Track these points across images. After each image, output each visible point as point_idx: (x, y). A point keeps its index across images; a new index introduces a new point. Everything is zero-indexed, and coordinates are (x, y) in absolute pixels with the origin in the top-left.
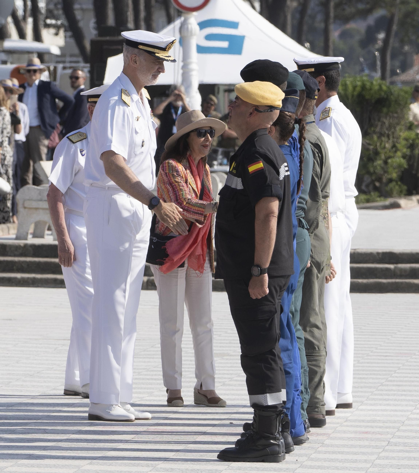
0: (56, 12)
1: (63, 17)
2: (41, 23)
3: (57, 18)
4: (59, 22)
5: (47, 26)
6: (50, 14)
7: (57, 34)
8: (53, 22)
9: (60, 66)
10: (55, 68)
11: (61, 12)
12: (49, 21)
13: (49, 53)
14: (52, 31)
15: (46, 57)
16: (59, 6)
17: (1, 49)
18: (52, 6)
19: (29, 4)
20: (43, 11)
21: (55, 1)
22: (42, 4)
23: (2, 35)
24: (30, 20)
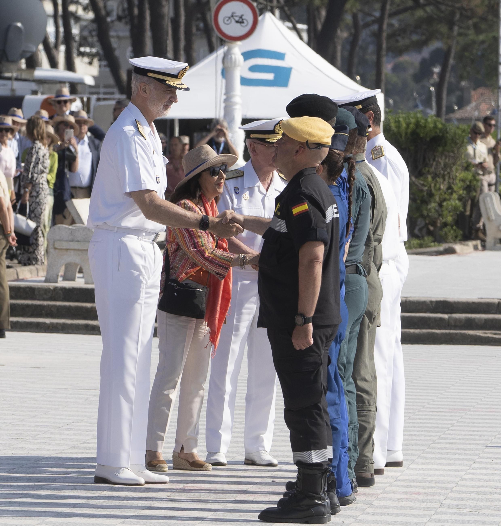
17: (31, 78)
18: (86, 33)
19: (61, 29)
20: (77, 38)
21: (90, 28)
22: (75, 31)
23: (32, 63)
24: (62, 48)
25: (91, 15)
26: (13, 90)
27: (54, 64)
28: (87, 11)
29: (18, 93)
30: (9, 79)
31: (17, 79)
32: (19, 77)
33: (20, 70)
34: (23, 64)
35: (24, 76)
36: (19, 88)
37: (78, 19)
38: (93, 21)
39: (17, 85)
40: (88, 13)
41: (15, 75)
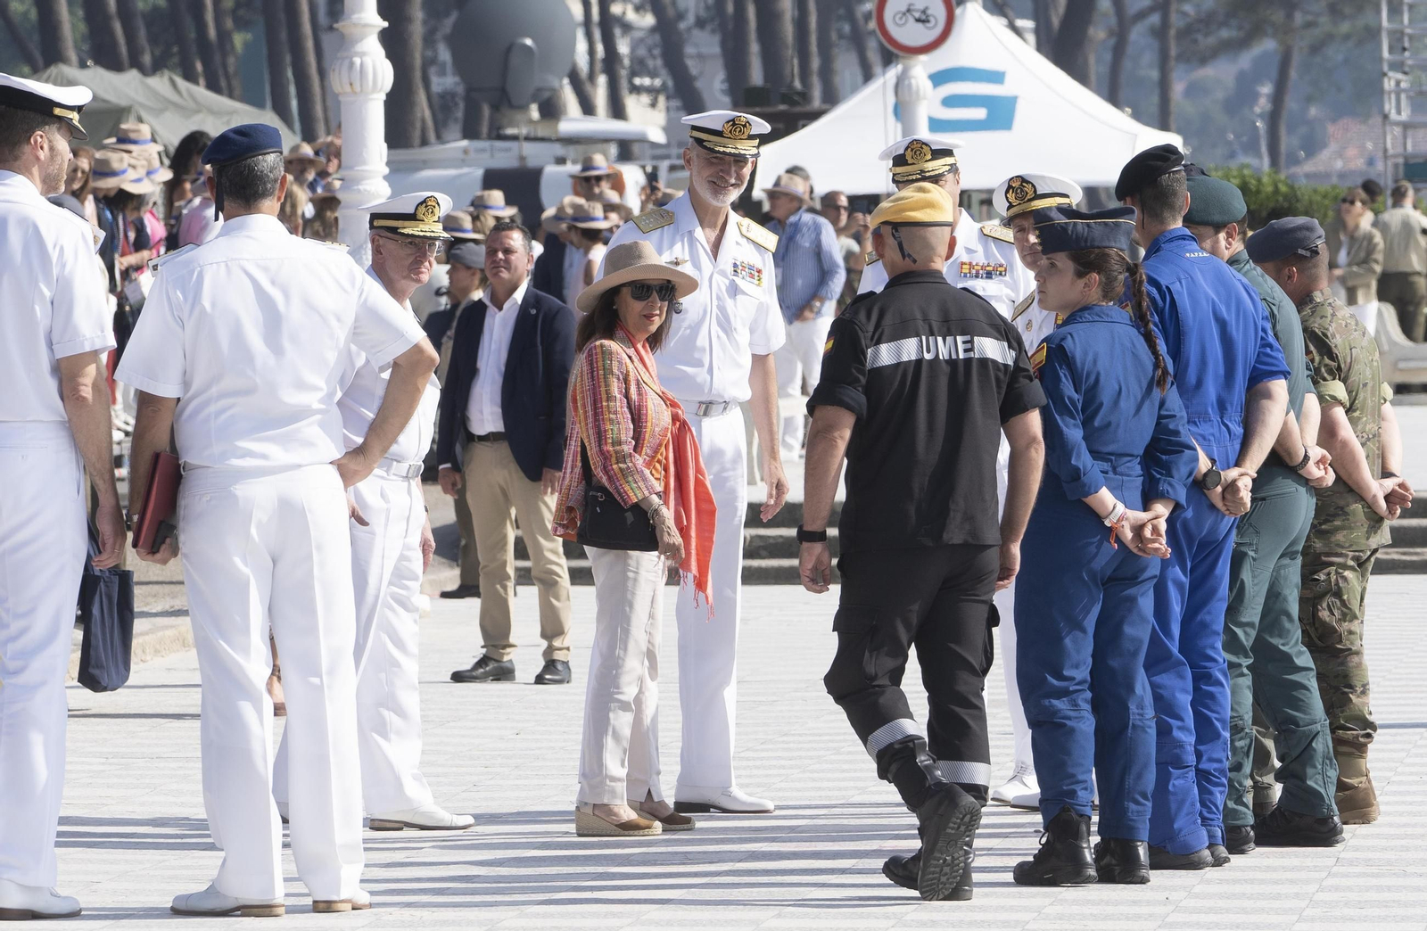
0: (651, 63)
1: (664, 72)
2: (624, 84)
3: (653, 75)
4: (658, 82)
5: (636, 90)
6: (639, 67)
7: (653, 105)
8: (647, 81)
9: (664, 165)
10: (655, 168)
11: (659, 62)
12: (637, 81)
13: (643, 140)
14: (645, 99)
15: (636, 149)
16: (657, 52)
17: (554, 136)
18: (642, 52)
19: (600, 48)
20: (626, 62)
21: (650, 41)
22: (623, 48)
23: (551, 110)
24: (602, 80)
25: (649, 20)
26: (522, 158)
27: (588, 108)
28: (641, 12)
29: (532, 163)
30: (515, 138)
31: (527, 139)
32: (532, 135)
33: (531, 121)
34: (534, 113)
35: (540, 133)
36: (533, 154)
37: (627, 27)
38: (653, 30)
39: (529, 149)
40: (644, 17)
41: (524, 131)
